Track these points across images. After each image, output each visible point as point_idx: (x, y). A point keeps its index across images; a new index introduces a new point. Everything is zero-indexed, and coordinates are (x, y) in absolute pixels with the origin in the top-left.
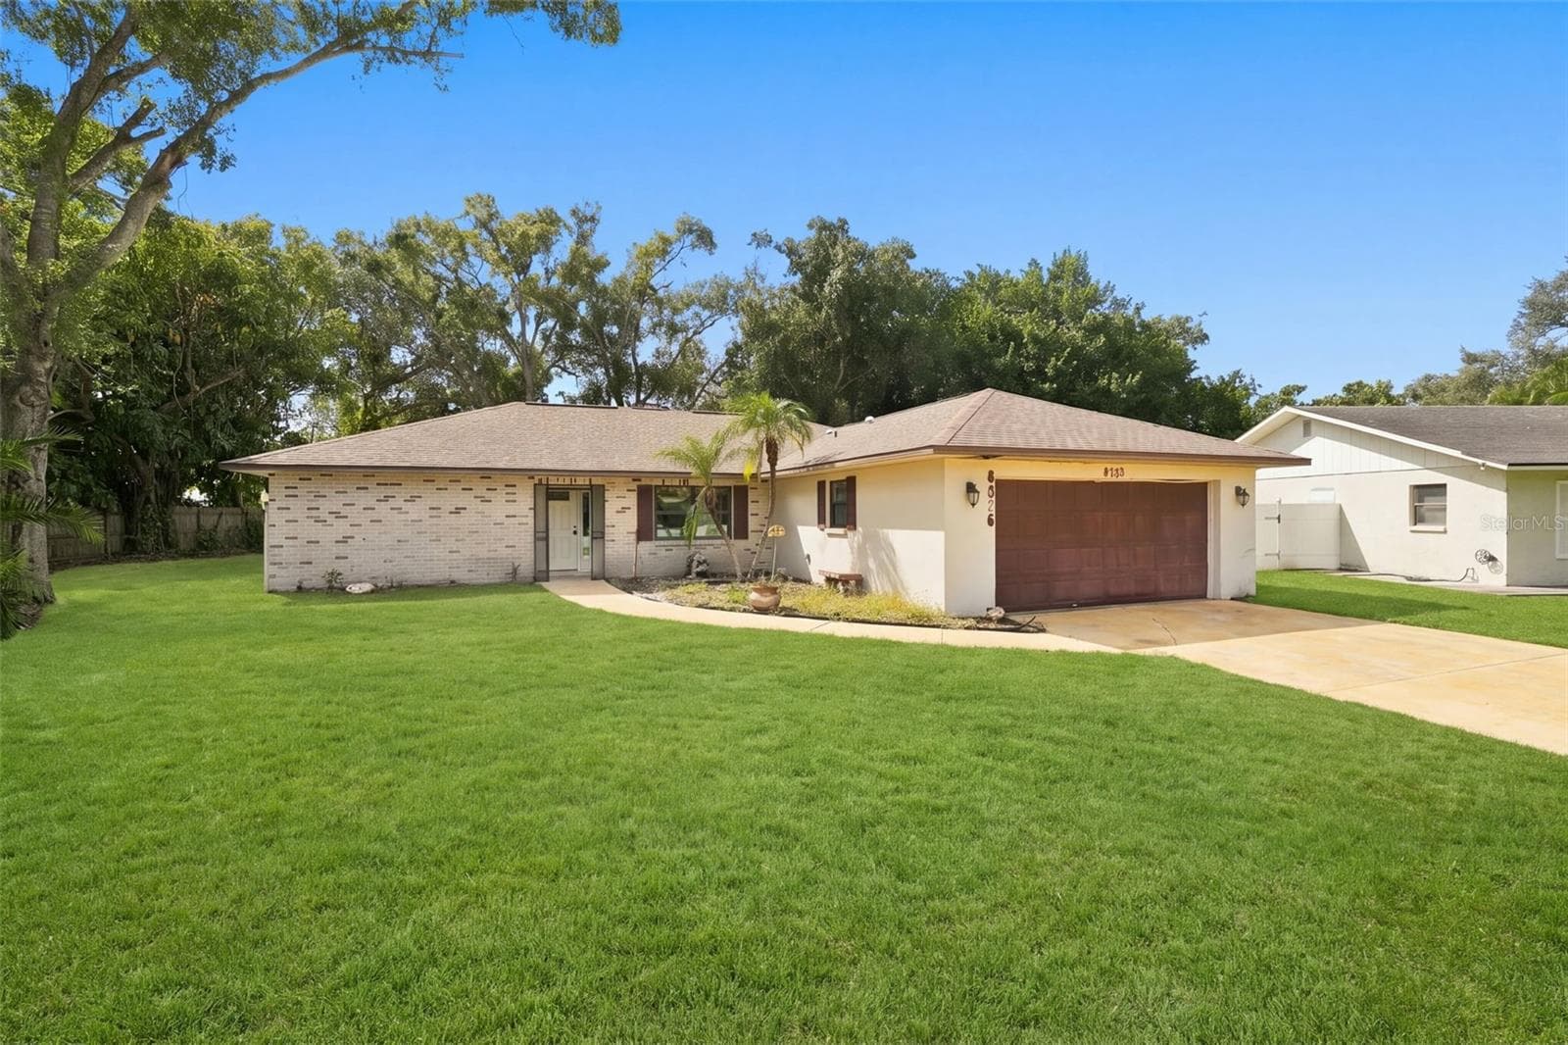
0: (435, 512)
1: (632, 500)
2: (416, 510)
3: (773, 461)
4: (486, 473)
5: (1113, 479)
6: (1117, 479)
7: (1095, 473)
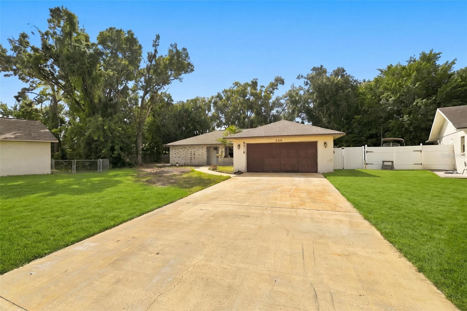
5: (279, 142)
6: (281, 142)
7: (273, 141)
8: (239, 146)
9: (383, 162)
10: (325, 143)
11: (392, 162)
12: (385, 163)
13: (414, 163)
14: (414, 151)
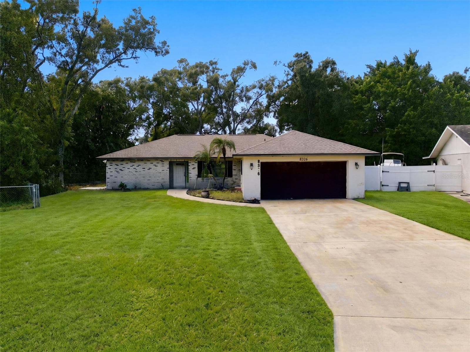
0: (144, 169)
1: (196, 165)
2: (139, 169)
3: (224, 154)
4: (156, 159)
5: (303, 161)
6: (306, 161)
7: (297, 159)
8: (252, 165)
9: (400, 183)
10: (356, 164)
11: (408, 183)
12: (401, 184)
13: (429, 184)
14: (428, 171)
